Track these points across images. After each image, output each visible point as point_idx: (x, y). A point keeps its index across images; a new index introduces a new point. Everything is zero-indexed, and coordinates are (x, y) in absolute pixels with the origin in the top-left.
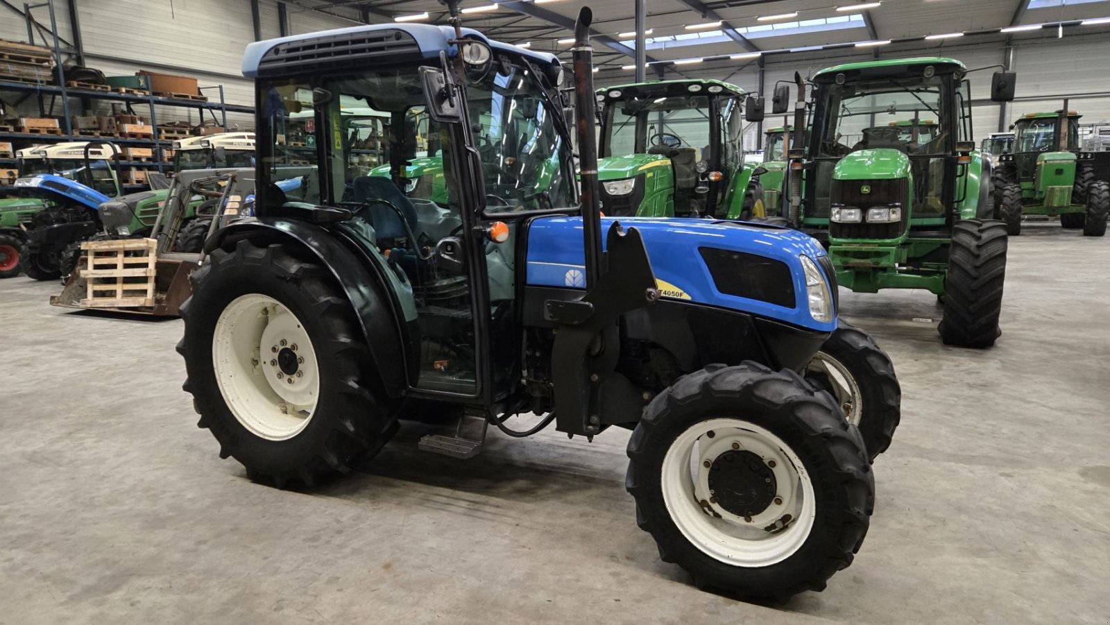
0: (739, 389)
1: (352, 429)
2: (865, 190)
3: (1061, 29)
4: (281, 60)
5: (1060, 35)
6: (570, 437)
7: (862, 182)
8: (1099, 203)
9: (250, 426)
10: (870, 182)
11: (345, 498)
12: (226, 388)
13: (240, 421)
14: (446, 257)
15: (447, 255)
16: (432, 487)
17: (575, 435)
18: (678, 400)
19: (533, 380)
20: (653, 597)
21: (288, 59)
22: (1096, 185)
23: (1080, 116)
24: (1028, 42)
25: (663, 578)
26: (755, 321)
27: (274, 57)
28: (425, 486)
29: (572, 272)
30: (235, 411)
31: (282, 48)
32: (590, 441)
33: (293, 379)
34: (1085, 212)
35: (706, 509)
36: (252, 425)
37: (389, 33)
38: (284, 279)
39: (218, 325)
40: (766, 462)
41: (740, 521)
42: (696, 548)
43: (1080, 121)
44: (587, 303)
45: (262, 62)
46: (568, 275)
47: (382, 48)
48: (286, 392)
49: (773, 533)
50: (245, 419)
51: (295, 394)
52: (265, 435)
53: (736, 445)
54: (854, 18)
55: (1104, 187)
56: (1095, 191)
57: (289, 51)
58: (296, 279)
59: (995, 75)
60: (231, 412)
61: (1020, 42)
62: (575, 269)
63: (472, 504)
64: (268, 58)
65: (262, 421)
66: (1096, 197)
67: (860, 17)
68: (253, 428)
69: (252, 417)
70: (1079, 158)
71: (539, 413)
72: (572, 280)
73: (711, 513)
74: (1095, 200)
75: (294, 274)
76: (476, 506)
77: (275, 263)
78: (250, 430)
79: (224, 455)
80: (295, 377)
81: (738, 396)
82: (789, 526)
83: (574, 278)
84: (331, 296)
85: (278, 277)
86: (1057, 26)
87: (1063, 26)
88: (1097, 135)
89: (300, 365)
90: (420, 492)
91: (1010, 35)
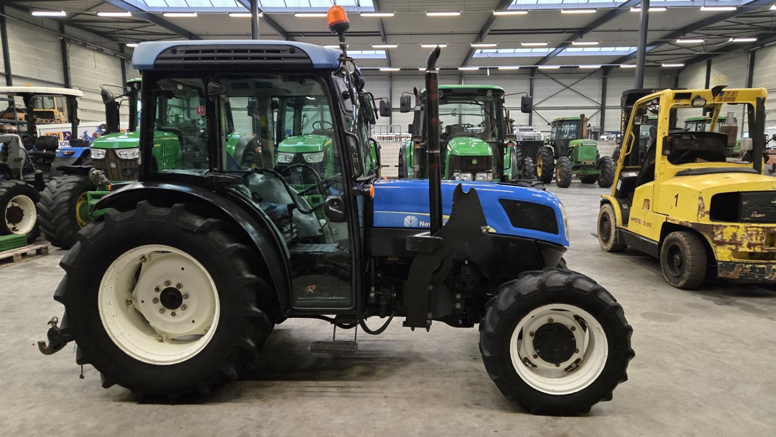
0: (563, 285)
1: (253, 344)
2: (474, 162)
3: (488, 70)
4: (180, 58)
5: (488, 74)
6: (413, 330)
7: (472, 157)
8: (529, 169)
9: (138, 356)
10: (477, 157)
11: (236, 402)
12: (110, 327)
13: (127, 353)
14: (334, 210)
15: (334, 208)
16: (298, 382)
17: (415, 328)
18: (524, 295)
19: (382, 293)
20: (513, 425)
21: (186, 59)
22: (527, 159)
23: (514, 121)
24: (471, 76)
25: (507, 412)
26: (537, 244)
27: (171, 55)
28: (292, 382)
29: (409, 217)
30: (121, 345)
31: (178, 49)
32: (428, 331)
33: (177, 313)
34: (522, 174)
35: (527, 363)
36: (141, 355)
37: (283, 48)
38: (191, 231)
39: (106, 273)
40: (570, 328)
41: (552, 367)
42: (533, 388)
43: (514, 123)
44: (438, 238)
45: (158, 58)
46: (406, 219)
47: (279, 58)
48: (165, 324)
49: (569, 371)
50: (133, 351)
51: (179, 324)
52: (155, 361)
53: (551, 320)
54: (378, 52)
55: (531, 161)
56: (526, 163)
57: (187, 52)
58: (202, 231)
59: (523, 98)
60: (117, 347)
61: (467, 76)
62: (411, 215)
63: (340, 388)
64: (163, 55)
65: (148, 351)
66: (527, 166)
67: (384, 52)
68: (141, 358)
69: (138, 348)
70: (518, 144)
71: (382, 317)
72: (409, 222)
73: (530, 365)
74: (527, 168)
75: (201, 227)
76: (344, 390)
77: (180, 219)
78: (139, 359)
79: (106, 385)
80: (178, 311)
81: (564, 289)
82: (580, 365)
83: (411, 221)
84: (237, 242)
85: (184, 230)
86: (487, 69)
87: (490, 69)
88: (518, 131)
89: (184, 300)
90: (292, 387)
91: (462, 72)
